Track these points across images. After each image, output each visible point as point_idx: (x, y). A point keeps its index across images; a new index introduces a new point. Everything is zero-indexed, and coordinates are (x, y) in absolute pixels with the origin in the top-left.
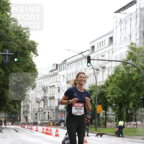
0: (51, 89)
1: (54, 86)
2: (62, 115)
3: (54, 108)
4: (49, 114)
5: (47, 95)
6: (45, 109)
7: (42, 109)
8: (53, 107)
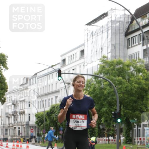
0: (21, 103)
1: (24, 100)
2: (33, 131)
3: (25, 124)
4: (19, 129)
5: (17, 110)
6: (16, 124)
7: (12, 124)
8: (24, 122)
